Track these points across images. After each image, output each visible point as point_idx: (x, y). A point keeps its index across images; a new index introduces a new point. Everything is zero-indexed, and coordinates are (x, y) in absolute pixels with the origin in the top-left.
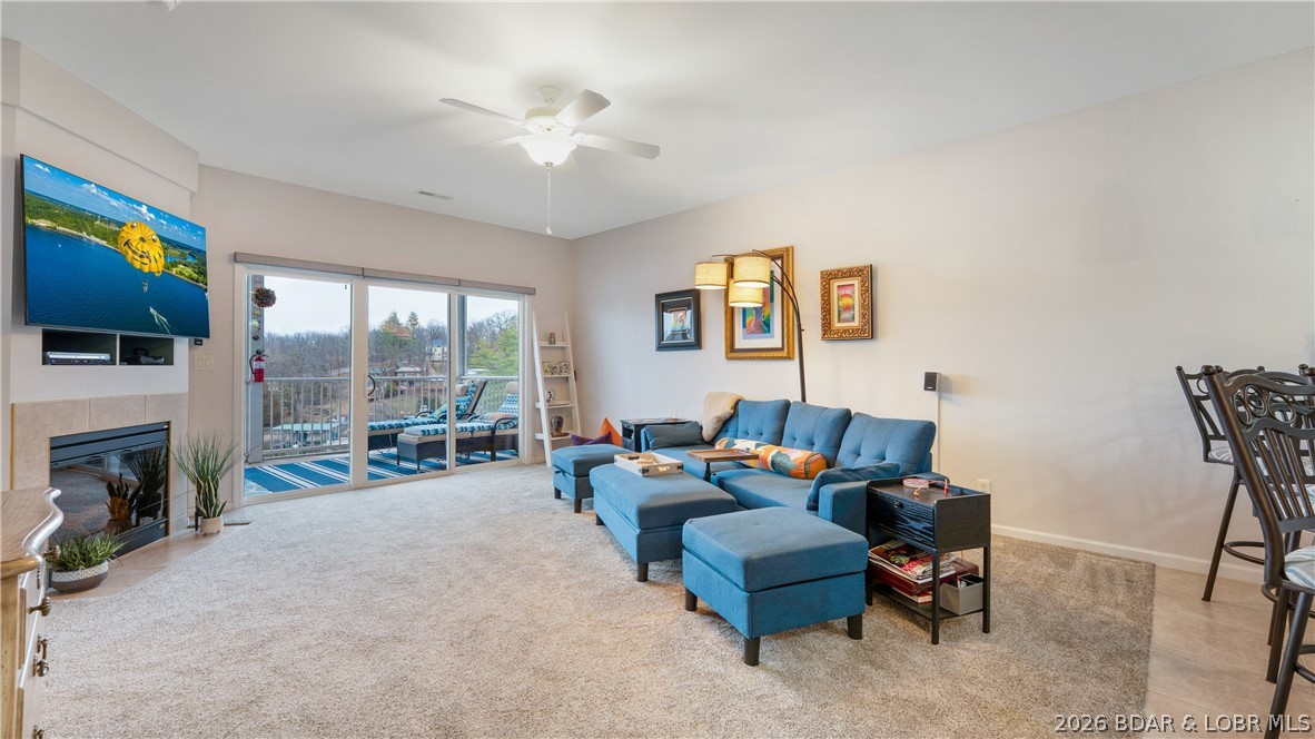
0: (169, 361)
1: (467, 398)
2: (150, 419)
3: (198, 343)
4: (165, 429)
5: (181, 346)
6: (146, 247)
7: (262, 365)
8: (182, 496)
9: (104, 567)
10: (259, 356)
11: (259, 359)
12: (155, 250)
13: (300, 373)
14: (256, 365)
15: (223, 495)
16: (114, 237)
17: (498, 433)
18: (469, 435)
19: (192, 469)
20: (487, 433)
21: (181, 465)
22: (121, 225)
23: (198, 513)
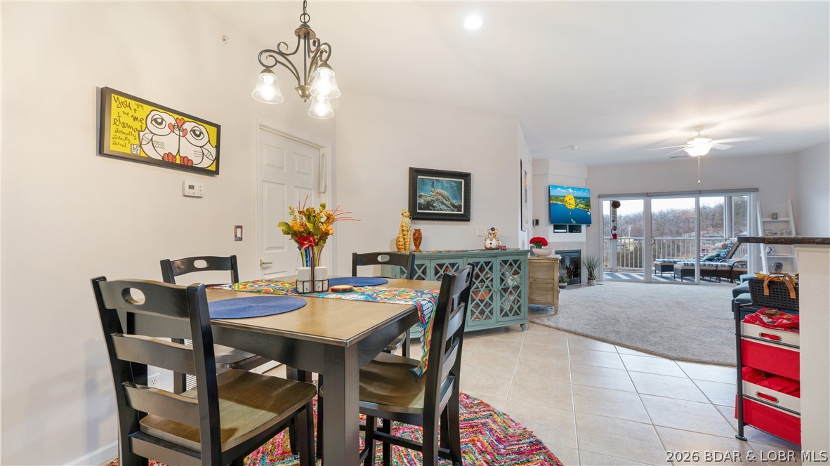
0: (580, 232)
1: (726, 250)
2: (576, 248)
3: (589, 226)
4: (579, 252)
5: (584, 227)
6: (571, 201)
7: (616, 232)
8: (584, 273)
9: (566, 284)
10: (615, 228)
11: (615, 230)
12: (573, 202)
13: (662, 235)
14: (614, 232)
15: (596, 273)
16: (562, 201)
17: (734, 269)
18: (715, 268)
19: (587, 264)
20: (729, 269)
21: (584, 263)
22: (565, 197)
23: (589, 279)
